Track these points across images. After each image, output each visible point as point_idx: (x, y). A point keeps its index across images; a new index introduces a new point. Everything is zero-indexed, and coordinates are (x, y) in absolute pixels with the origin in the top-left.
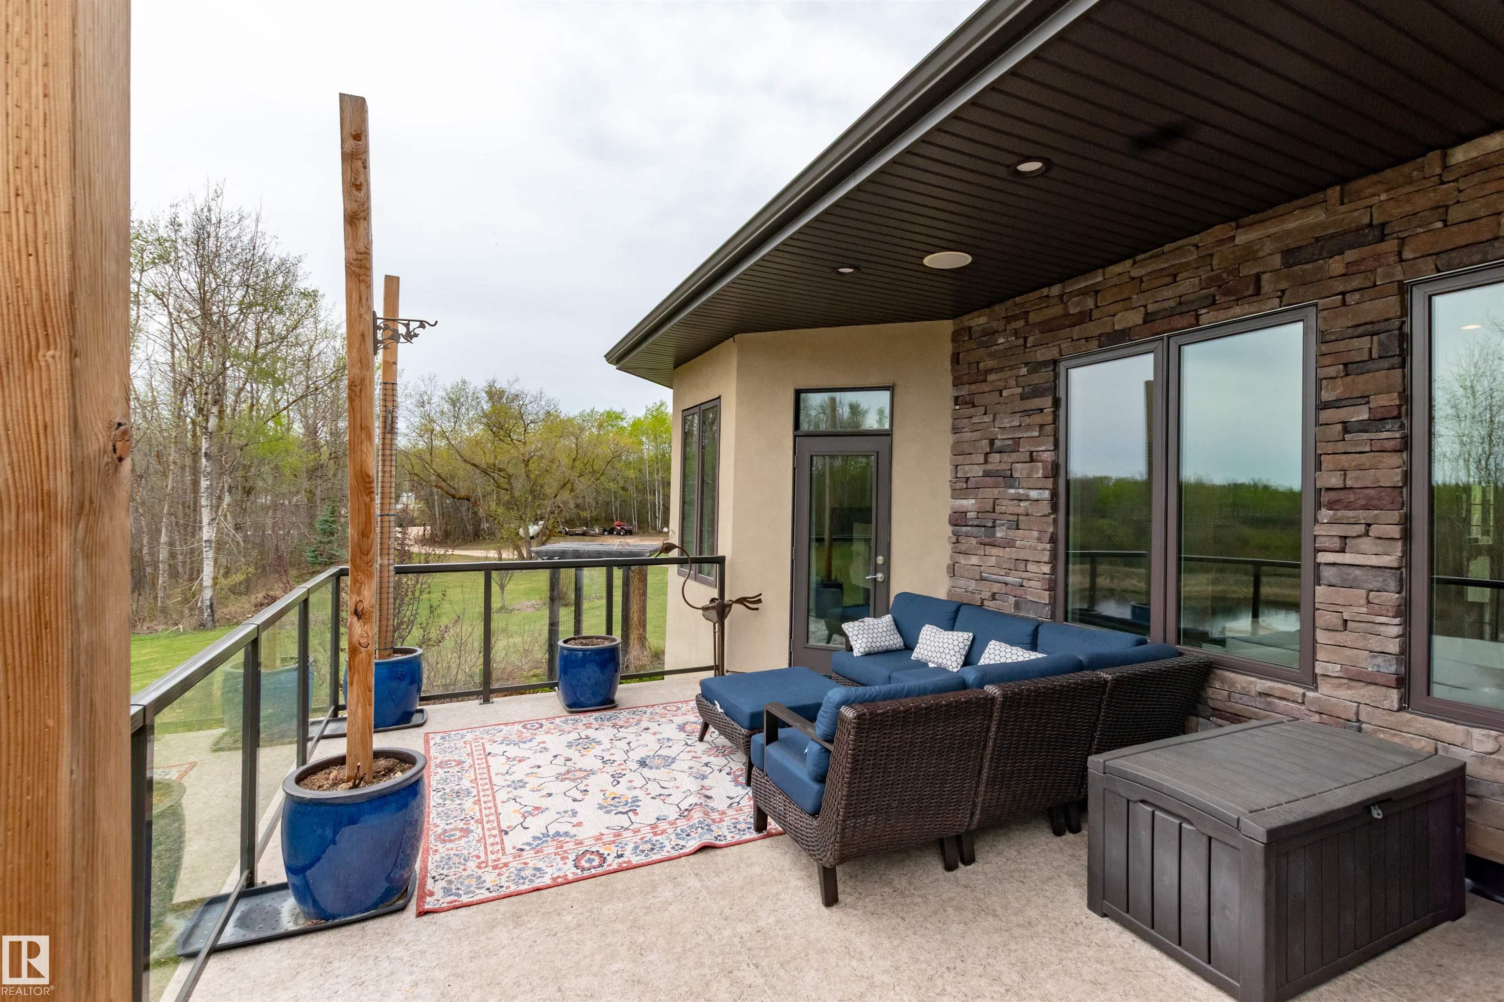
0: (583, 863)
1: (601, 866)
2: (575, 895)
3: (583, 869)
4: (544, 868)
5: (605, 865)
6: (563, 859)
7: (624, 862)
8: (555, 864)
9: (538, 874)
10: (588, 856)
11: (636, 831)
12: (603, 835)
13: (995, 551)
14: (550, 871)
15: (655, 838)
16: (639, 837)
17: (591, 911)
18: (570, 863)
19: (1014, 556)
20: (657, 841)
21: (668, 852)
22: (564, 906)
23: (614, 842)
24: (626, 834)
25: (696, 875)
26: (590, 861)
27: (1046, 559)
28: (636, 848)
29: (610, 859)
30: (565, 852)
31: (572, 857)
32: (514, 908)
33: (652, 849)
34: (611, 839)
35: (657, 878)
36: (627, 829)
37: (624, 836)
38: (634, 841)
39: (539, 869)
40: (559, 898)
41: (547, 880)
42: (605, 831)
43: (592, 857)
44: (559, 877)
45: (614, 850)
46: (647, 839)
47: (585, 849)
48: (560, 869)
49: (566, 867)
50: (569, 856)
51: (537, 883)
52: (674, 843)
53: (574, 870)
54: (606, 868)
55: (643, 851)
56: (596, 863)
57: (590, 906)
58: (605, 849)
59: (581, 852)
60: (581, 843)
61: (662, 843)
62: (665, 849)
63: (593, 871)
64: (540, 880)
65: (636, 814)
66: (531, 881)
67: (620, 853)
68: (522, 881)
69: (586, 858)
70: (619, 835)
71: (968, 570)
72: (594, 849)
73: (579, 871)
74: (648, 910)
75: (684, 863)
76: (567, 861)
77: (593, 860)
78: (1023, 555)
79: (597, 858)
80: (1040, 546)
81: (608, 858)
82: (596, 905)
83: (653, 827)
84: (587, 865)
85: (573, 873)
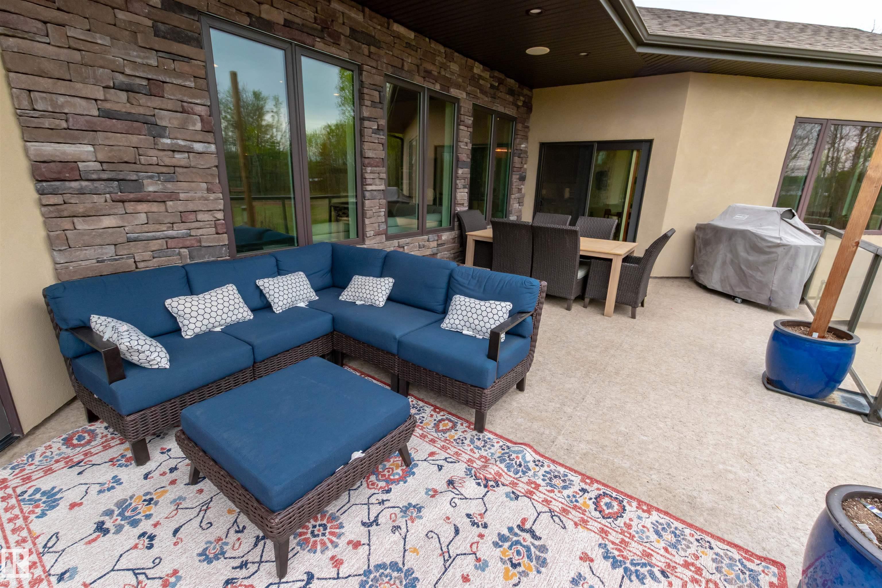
0: (616, 507)
1: (605, 494)
2: (640, 489)
3: (621, 502)
4: (651, 530)
5: (601, 492)
6: (629, 526)
7: (586, 483)
8: (640, 526)
9: (660, 527)
10: (607, 511)
11: (547, 502)
12: (576, 524)
13: (143, 207)
14: (648, 523)
15: (543, 483)
16: (552, 495)
17: (637, 471)
18: (626, 516)
19: (181, 209)
20: (544, 480)
21: (549, 466)
22: (653, 487)
23: (575, 508)
24: (556, 506)
25: (553, 442)
26: (609, 506)
27: (221, 207)
28: (565, 488)
29: (593, 495)
30: (622, 533)
31: (620, 522)
32: (692, 513)
33: (556, 477)
34: (574, 512)
35: (577, 458)
36: (551, 511)
37: (560, 505)
38: (559, 495)
39: (657, 532)
40: (654, 495)
41: (655, 516)
42: (570, 525)
43: (605, 508)
44: (644, 511)
45: (583, 500)
46: (549, 488)
47: (604, 521)
48: (639, 518)
49: (633, 515)
50: (622, 525)
51: (665, 520)
52: (537, 468)
53: (628, 507)
54: (603, 490)
55: (564, 481)
56: (607, 500)
57: (635, 474)
58: (588, 506)
59: (609, 520)
60: (602, 531)
61: (544, 476)
62: (548, 470)
63: (614, 494)
64: (661, 521)
65: (524, 520)
66: (669, 525)
67: (581, 493)
68: (677, 532)
69: (610, 511)
70: (564, 510)
71: (100, 235)
72: (597, 514)
73: (625, 503)
74: (603, 447)
75: (550, 453)
76: (628, 521)
77: (606, 504)
78: (191, 206)
79: (602, 504)
80: (212, 196)
81: (593, 496)
82: (631, 472)
83: (529, 494)
84: (615, 504)
85: (631, 505)
